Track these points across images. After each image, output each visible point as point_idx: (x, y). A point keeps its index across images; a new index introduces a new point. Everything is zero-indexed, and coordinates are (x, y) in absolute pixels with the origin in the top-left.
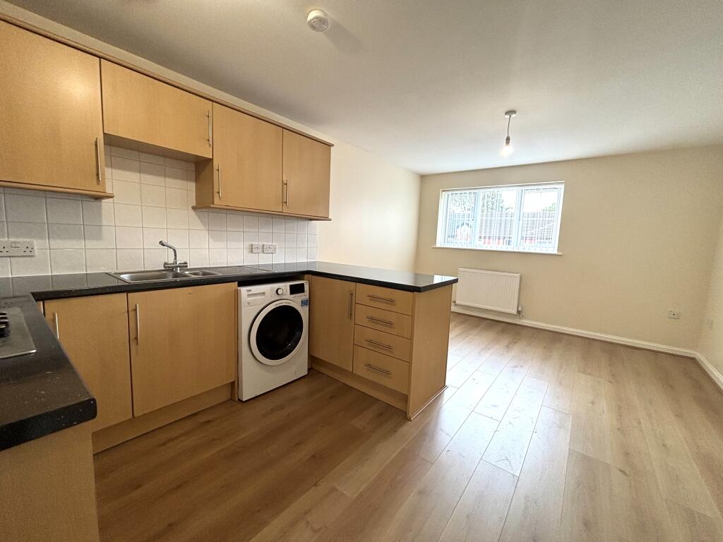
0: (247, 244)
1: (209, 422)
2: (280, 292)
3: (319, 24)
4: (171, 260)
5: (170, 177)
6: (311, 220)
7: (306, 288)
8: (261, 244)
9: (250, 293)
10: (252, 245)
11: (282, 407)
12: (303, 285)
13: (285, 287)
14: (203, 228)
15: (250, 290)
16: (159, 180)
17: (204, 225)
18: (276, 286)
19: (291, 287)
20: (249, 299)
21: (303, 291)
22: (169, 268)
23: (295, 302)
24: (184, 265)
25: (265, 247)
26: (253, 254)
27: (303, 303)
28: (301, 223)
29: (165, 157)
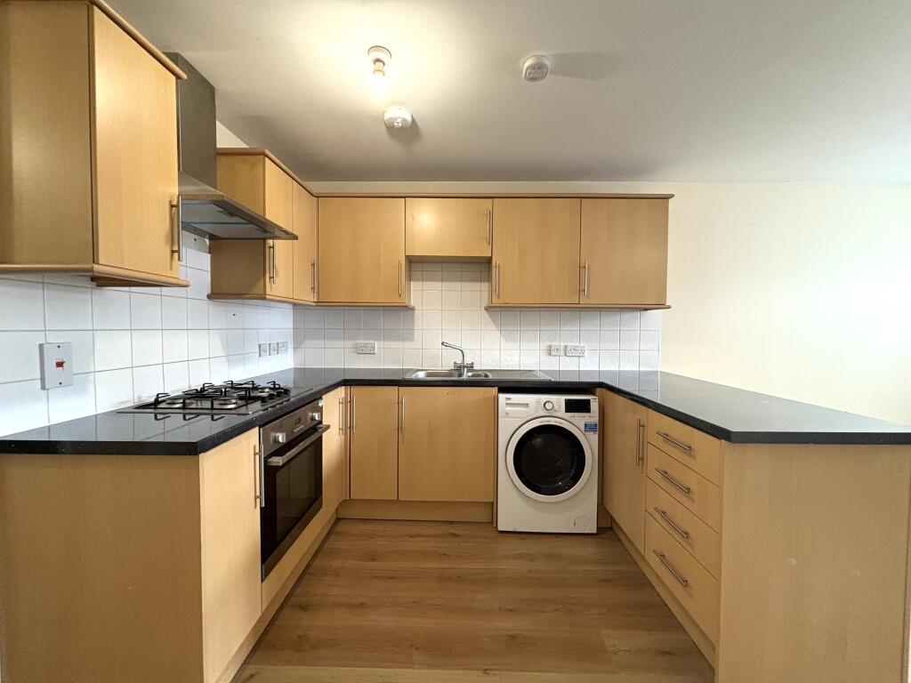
0: (545, 345)
1: (455, 535)
2: (549, 406)
3: (538, 72)
4: (459, 361)
5: (466, 281)
6: (646, 310)
7: (594, 406)
8: (563, 344)
9: (510, 402)
10: (551, 346)
11: (531, 558)
12: (588, 402)
13: (559, 400)
14: (495, 328)
15: (509, 399)
16: (457, 285)
17: (496, 325)
18: (544, 398)
19: (568, 403)
20: (509, 408)
21: (588, 410)
22: (459, 369)
23: (575, 424)
24: (470, 367)
25: (568, 349)
26: (552, 358)
27: (588, 428)
28: (628, 316)
29: (462, 263)
